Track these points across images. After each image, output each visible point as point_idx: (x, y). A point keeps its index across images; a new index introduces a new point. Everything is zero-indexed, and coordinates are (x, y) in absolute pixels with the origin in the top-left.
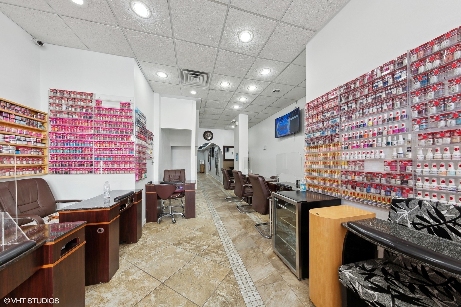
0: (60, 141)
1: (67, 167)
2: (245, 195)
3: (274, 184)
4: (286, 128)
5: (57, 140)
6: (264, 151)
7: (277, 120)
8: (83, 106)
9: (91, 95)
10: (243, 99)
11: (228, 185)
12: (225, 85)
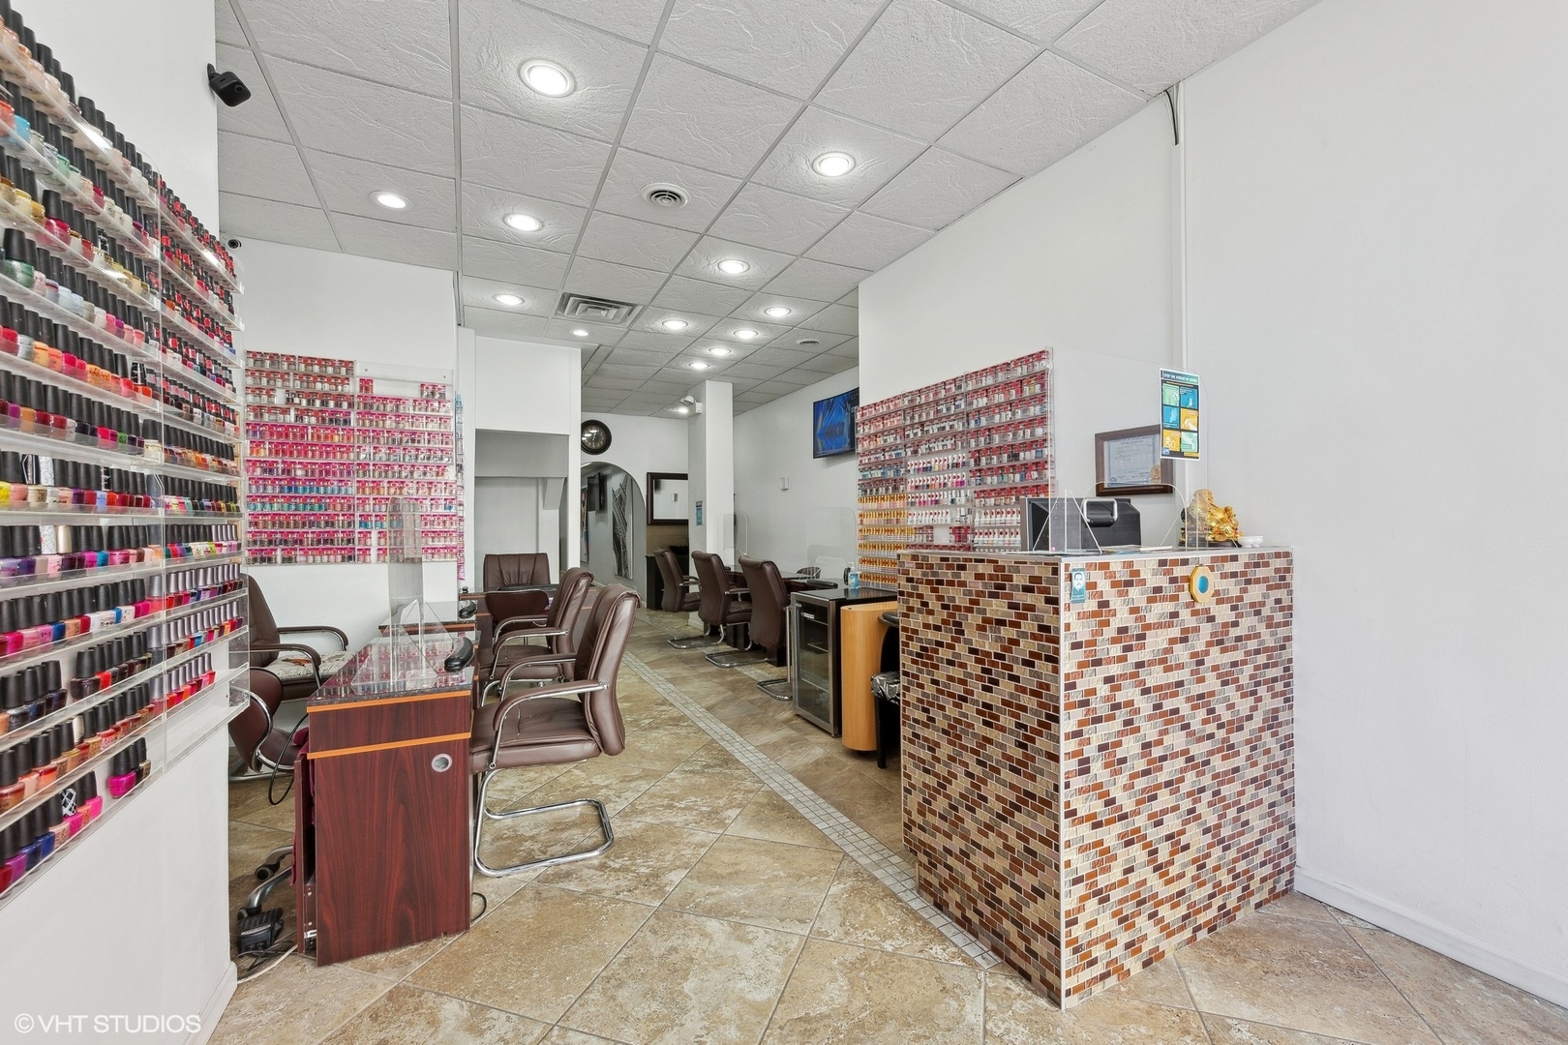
0: (273, 482)
1: (290, 547)
2: (729, 617)
3: (803, 583)
4: (842, 433)
5: (265, 479)
6: (784, 493)
7: (817, 405)
8: (327, 394)
9: (348, 365)
10: (720, 352)
11: (678, 598)
12: (675, 325)
